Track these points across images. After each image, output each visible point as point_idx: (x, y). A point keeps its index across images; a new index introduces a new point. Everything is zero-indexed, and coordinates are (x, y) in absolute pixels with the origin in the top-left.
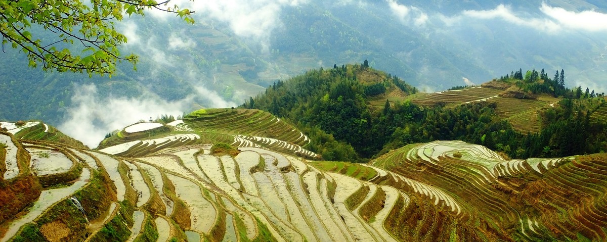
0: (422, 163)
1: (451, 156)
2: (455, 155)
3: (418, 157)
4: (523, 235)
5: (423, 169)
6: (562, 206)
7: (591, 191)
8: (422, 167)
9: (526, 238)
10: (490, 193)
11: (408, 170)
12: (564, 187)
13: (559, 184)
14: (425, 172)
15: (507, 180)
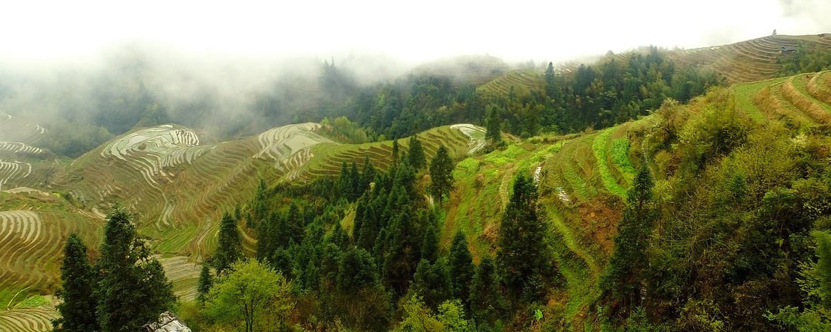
0: (111, 158)
1: (136, 149)
2: (139, 148)
3: (110, 152)
4: (156, 226)
5: (112, 163)
6: (192, 194)
7: (214, 179)
8: (111, 162)
9: (157, 229)
10: (153, 184)
11: (99, 165)
12: (197, 176)
13: (194, 174)
14: (111, 167)
15: (168, 170)
